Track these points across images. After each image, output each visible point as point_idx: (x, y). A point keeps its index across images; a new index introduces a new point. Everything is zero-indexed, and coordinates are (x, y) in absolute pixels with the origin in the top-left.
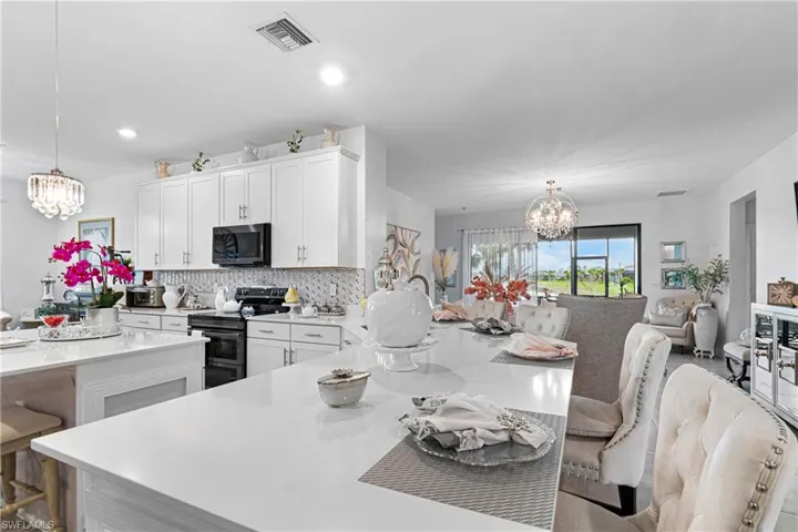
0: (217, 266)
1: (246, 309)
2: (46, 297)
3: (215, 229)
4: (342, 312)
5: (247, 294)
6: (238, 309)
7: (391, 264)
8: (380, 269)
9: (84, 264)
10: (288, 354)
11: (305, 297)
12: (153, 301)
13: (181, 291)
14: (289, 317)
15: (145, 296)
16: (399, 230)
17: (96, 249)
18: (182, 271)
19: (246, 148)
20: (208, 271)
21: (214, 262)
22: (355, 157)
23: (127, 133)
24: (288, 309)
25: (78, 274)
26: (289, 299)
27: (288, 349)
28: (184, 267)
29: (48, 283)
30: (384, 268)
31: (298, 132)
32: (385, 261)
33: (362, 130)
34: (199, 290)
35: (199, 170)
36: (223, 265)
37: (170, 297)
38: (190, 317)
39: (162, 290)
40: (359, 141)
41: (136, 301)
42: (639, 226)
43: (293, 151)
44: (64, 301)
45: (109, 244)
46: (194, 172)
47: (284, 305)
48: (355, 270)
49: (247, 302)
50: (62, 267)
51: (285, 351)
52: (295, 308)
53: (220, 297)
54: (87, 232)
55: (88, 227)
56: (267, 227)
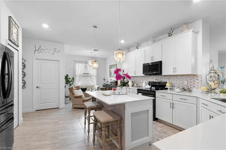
0: (144, 75)
1: (153, 88)
2: (104, 83)
3: (143, 64)
4: (190, 91)
5: (152, 83)
6: (150, 88)
7: (216, 73)
8: (211, 75)
10: (172, 104)
11: (173, 85)
13: (133, 82)
14: (167, 91)
18: (134, 77)
19: (152, 39)
20: (142, 76)
23: (123, 42)
24: (167, 89)
25: (119, 77)
26: (168, 85)
27: (172, 103)
28: (134, 75)
29: (104, 79)
30: (212, 74)
31: (171, 29)
32: (212, 72)
34: (137, 82)
35: (138, 48)
36: (145, 75)
37: (130, 84)
38: (138, 89)
39: (128, 82)
40: (199, 26)
43: (169, 36)
44: (107, 84)
46: (136, 49)
47: (166, 87)
48: (197, 75)
49: (153, 86)
51: (171, 103)
52: (170, 88)
53: (144, 84)
54: (111, 68)
55: (111, 66)
56: (161, 62)
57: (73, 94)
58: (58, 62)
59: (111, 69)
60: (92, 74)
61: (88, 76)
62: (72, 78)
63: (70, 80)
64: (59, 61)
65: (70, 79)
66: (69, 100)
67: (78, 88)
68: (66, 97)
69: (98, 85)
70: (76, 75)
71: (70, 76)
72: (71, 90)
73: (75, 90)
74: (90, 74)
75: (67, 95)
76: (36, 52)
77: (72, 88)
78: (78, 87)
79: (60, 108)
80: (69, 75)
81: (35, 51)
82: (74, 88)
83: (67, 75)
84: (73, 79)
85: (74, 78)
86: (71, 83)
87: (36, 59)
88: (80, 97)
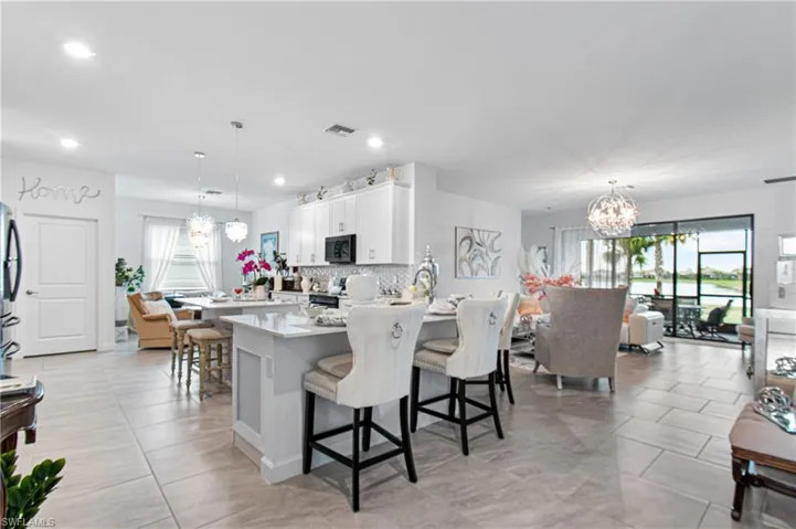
0: (328, 263)
3: (327, 239)
9: (252, 262)
12: (296, 287)
13: (311, 280)
15: (292, 283)
16: (475, 233)
17: (256, 254)
18: (311, 267)
19: (346, 182)
20: (323, 267)
21: (326, 260)
22: (407, 186)
23: (280, 181)
25: (249, 268)
28: (311, 264)
31: (373, 170)
33: (412, 166)
35: (321, 199)
36: (331, 262)
37: (305, 284)
38: (310, 296)
39: (301, 279)
40: (410, 173)
41: (288, 286)
42: (752, 216)
43: (370, 183)
45: (275, 249)
46: (318, 200)
48: (406, 266)
50: (242, 264)
53: (331, 283)
54: (265, 241)
55: (265, 237)
56: (353, 237)
57: (142, 312)
58: (93, 224)
59: (265, 245)
60: (206, 259)
61: (191, 264)
62: (135, 269)
63: (131, 274)
64: (96, 221)
65: (130, 270)
66: (126, 332)
67: (156, 296)
68: (119, 324)
69: (223, 291)
70: (150, 261)
71: (131, 264)
72: (135, 301)
73: (147, 303)
74: (198, 256)
75: (120, 319)
76: (27, 195)
77: (139, 295)
78: (157, 293)
79: (99, 350)
80: (126, 261)
81: (23, 192)
82: (144, 297)
83: (120, 260)
84: (140, 271)
85: (144, 269)
86: (134, 282)
87: (25, 214)
88: (164, 318)
